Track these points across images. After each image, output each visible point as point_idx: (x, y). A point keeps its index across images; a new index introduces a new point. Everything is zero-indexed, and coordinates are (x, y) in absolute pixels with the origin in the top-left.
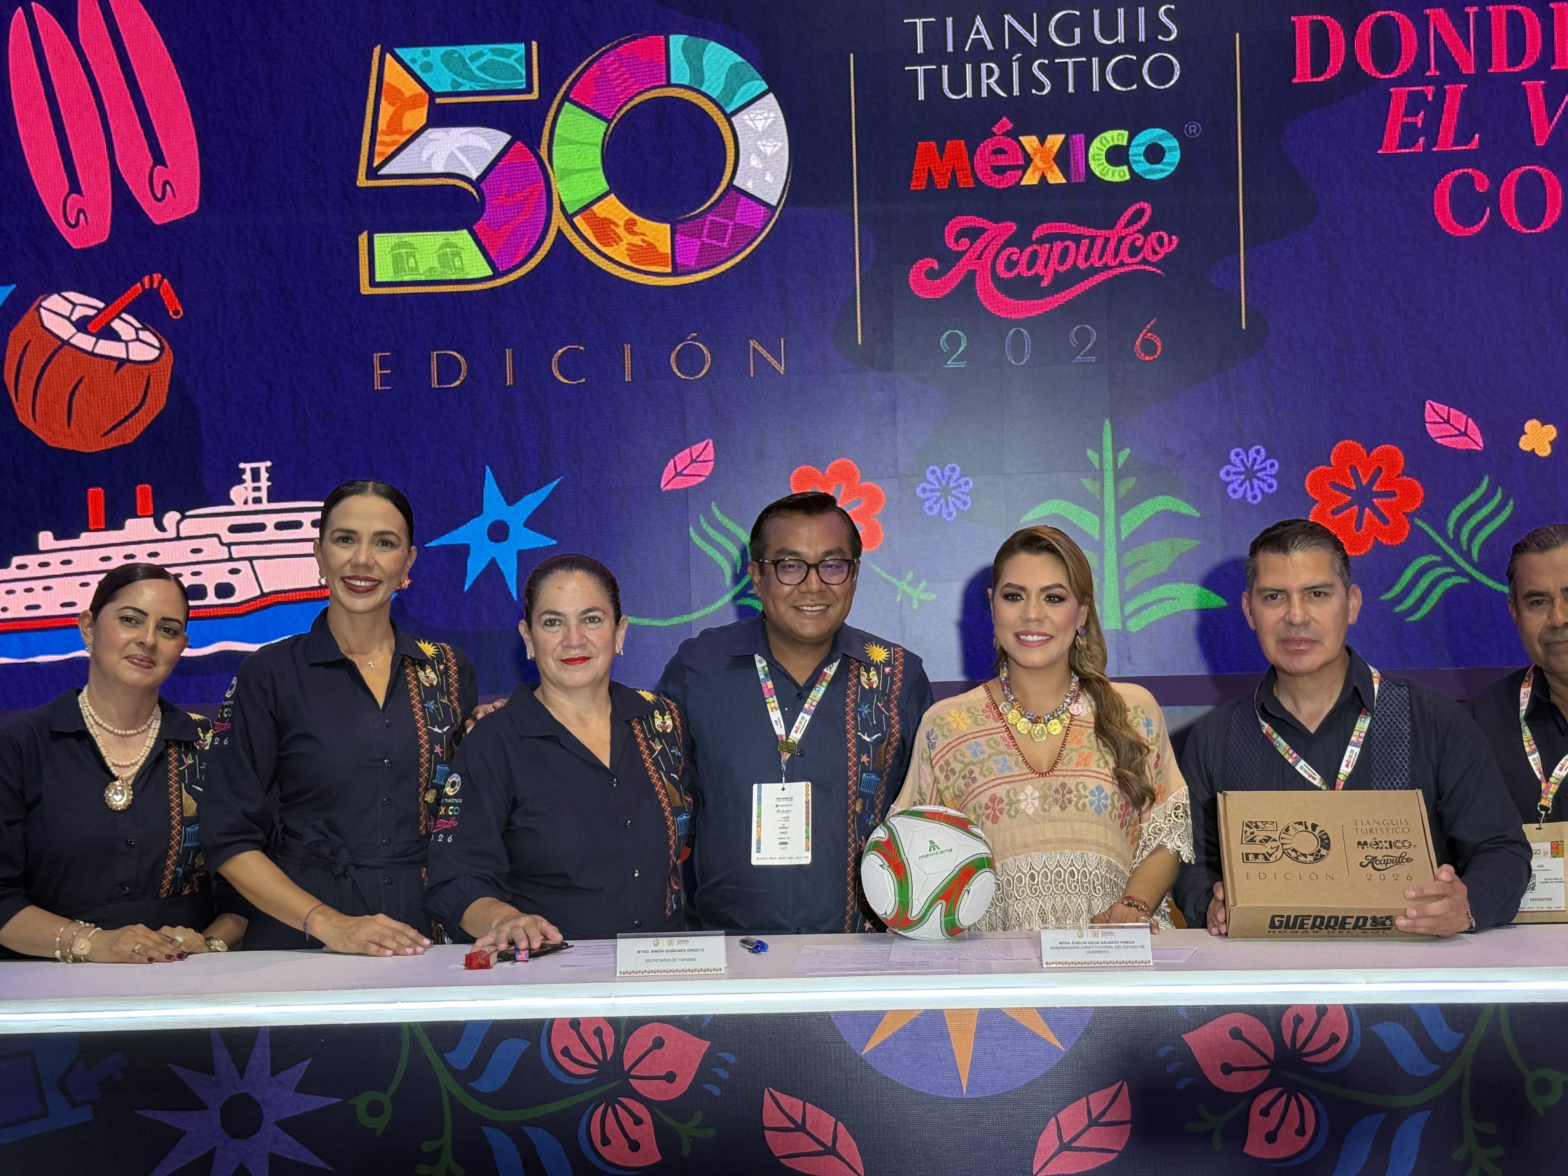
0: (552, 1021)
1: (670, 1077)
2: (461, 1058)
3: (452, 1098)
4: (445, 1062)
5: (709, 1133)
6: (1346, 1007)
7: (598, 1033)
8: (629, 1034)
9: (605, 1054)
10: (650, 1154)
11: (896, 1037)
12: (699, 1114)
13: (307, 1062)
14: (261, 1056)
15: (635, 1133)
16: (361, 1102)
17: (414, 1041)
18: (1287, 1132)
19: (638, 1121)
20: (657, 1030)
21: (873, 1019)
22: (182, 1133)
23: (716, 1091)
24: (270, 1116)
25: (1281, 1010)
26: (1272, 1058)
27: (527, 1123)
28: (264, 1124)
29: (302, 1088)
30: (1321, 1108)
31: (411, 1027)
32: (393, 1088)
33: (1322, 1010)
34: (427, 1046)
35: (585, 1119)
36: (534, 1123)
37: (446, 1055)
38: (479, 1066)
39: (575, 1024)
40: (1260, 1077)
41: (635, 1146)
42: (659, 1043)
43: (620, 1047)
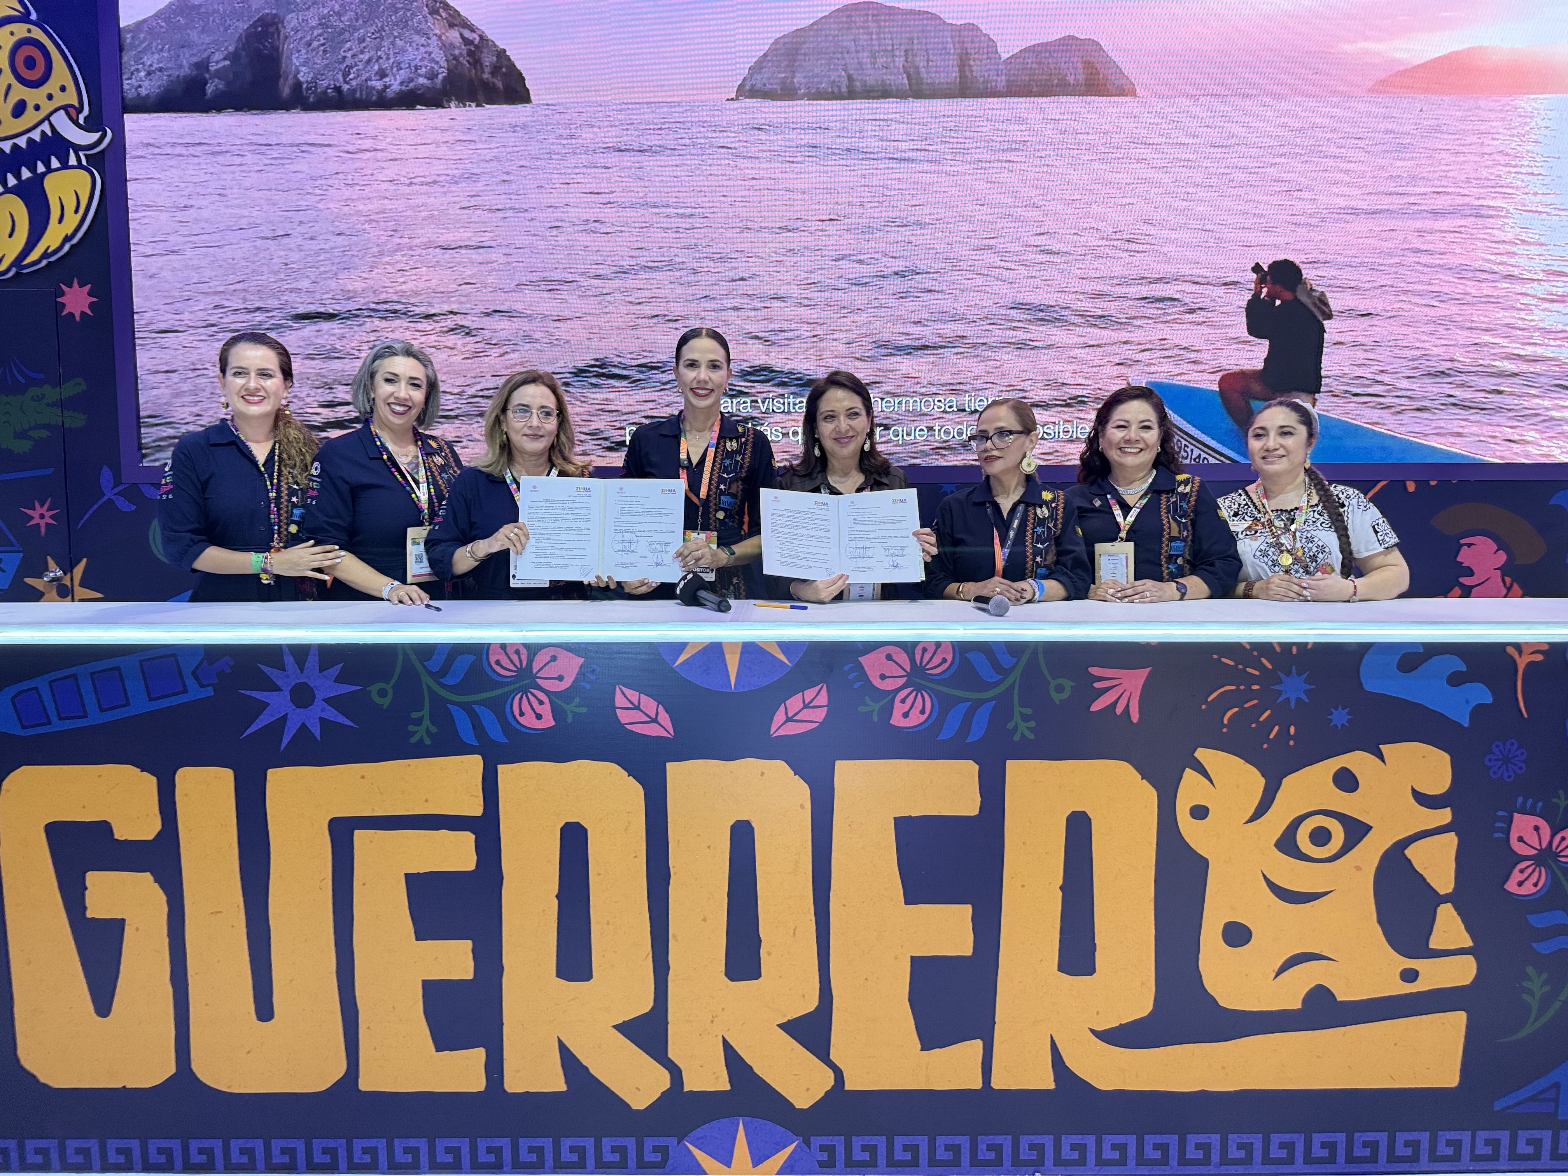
0: (490, 644)
1: (560, 678)
2: (435, 664)
3: (429, 688)
4: (424, 667)
5: (584, 710)
6: (952, 643)
7: (517, 652)
8: (535, 654)
9: (521, 664)
10: (548, 721)
11: (693, 657)
12: (577, 700)
13: (341, 665)
14: (313, 661)
15: (539, 709)
16: (374, 689)
17: (405, 654)
18: (915, 712)
19: (541, 703)
20: (552, 651)
21: (680, 647)
22: (268, 704)
23: (588, 686)
24: (320, 695)
25: (915, 644)
26: (908, 670)
27: (474, 703)
28: (316, 700)
29: (338, 680)
30: (934, 697)
31: (403, 646)
32: (393, 682)
33: (938, 645)
34: (413, 657)
35: (509, 701)
36: (479, 703)
37: (425, 663)
38: (445, 670)
39: (503, 646)
40: (901, 681)
41: (539, 717)
42: (554, 659)
43: (530, 661)
